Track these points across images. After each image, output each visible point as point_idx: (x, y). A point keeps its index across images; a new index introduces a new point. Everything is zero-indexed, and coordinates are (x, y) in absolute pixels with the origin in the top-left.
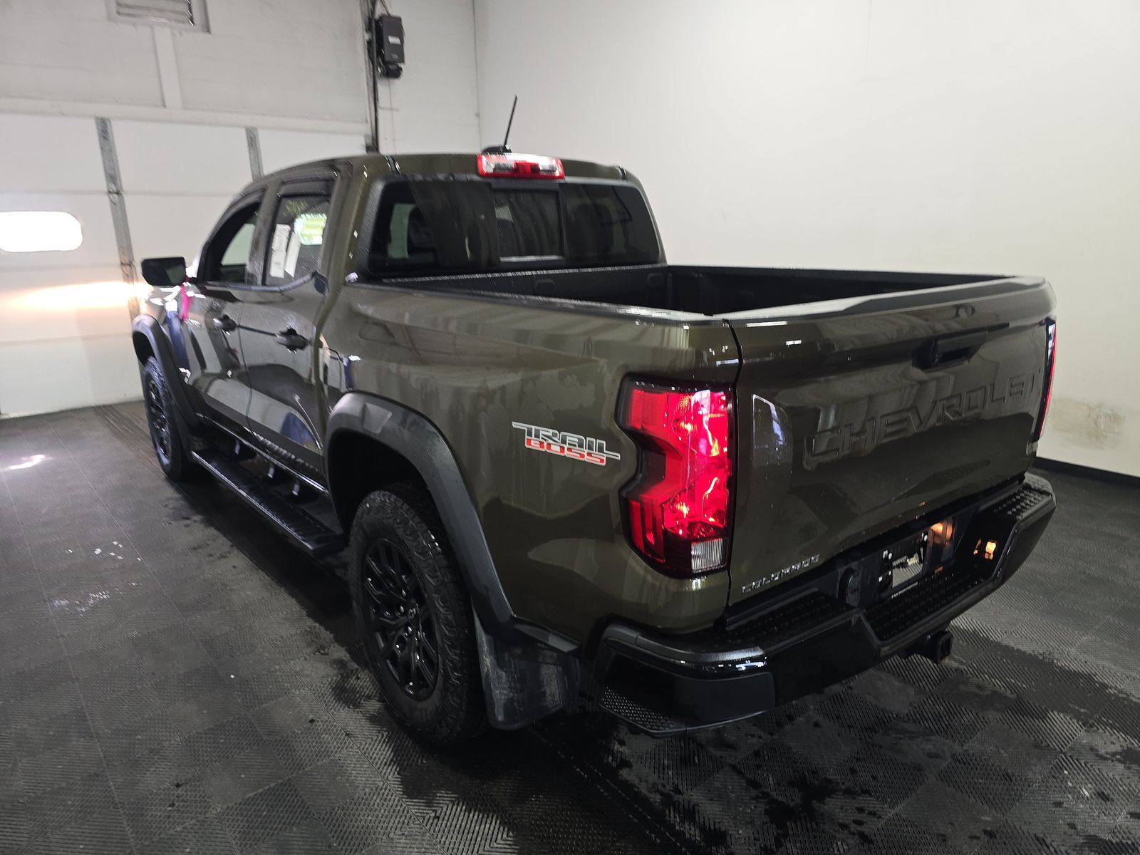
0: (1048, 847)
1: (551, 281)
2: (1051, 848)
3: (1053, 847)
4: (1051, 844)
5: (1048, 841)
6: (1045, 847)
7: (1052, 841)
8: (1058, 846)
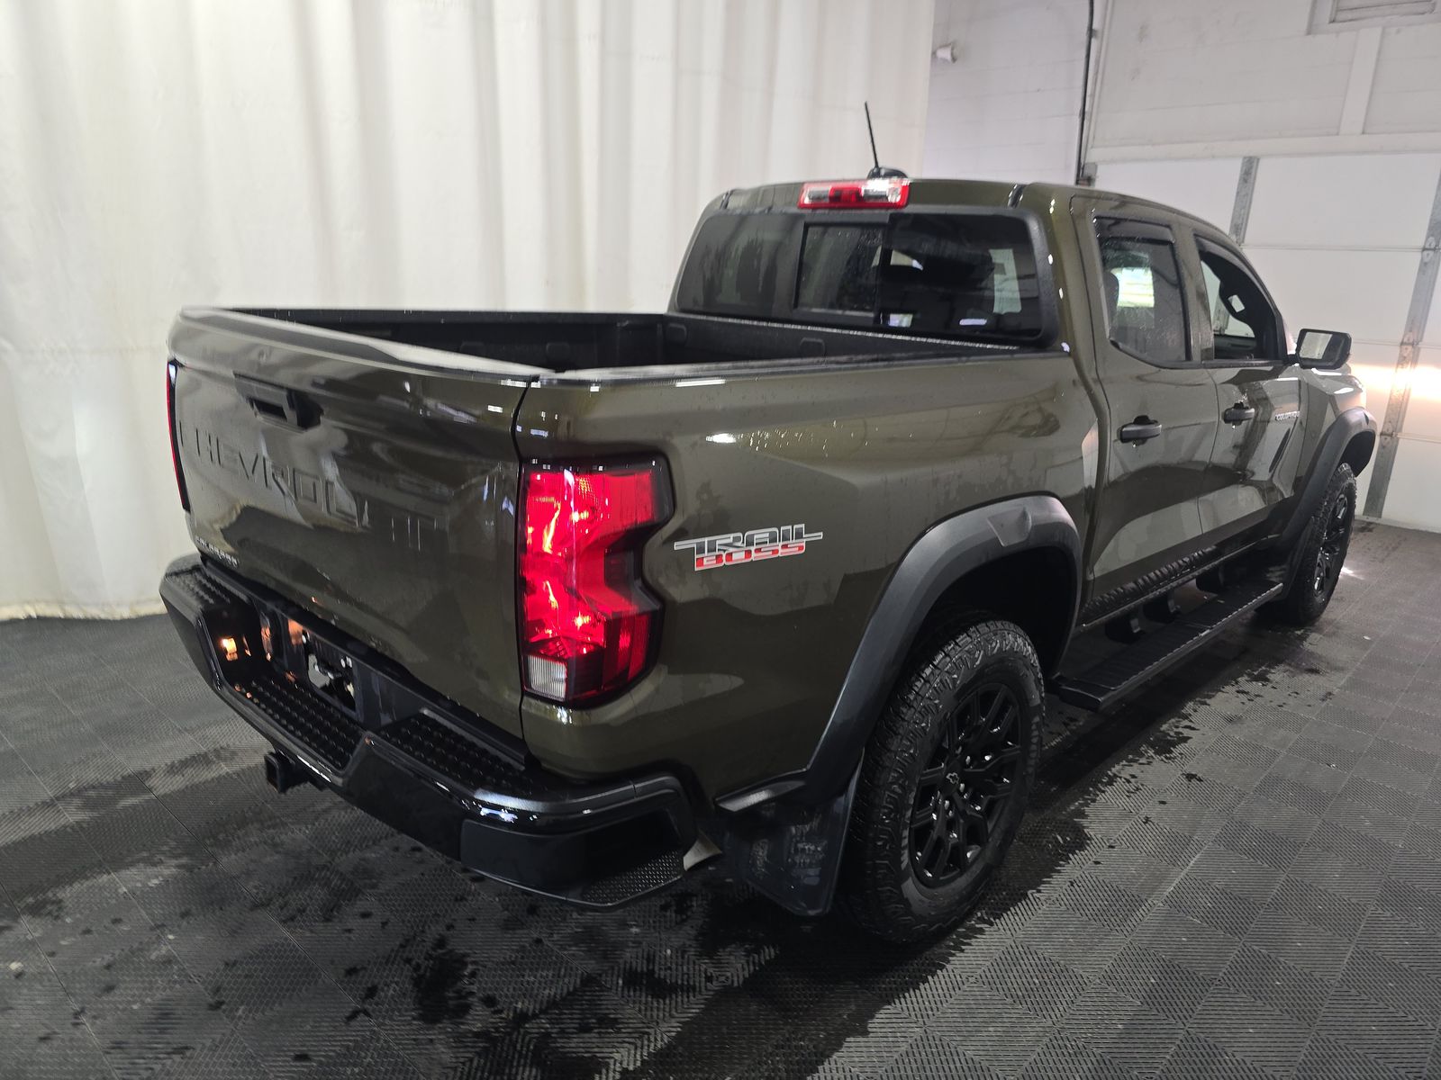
0: (168, 1053)
1: (820, 341)
2: (165, 1056)
3: (164, 1058)
4: (170, 1058)
5: (177, 1058)
6: (169, 1050)
7: (174, 1061)
8: (163, 1065)
